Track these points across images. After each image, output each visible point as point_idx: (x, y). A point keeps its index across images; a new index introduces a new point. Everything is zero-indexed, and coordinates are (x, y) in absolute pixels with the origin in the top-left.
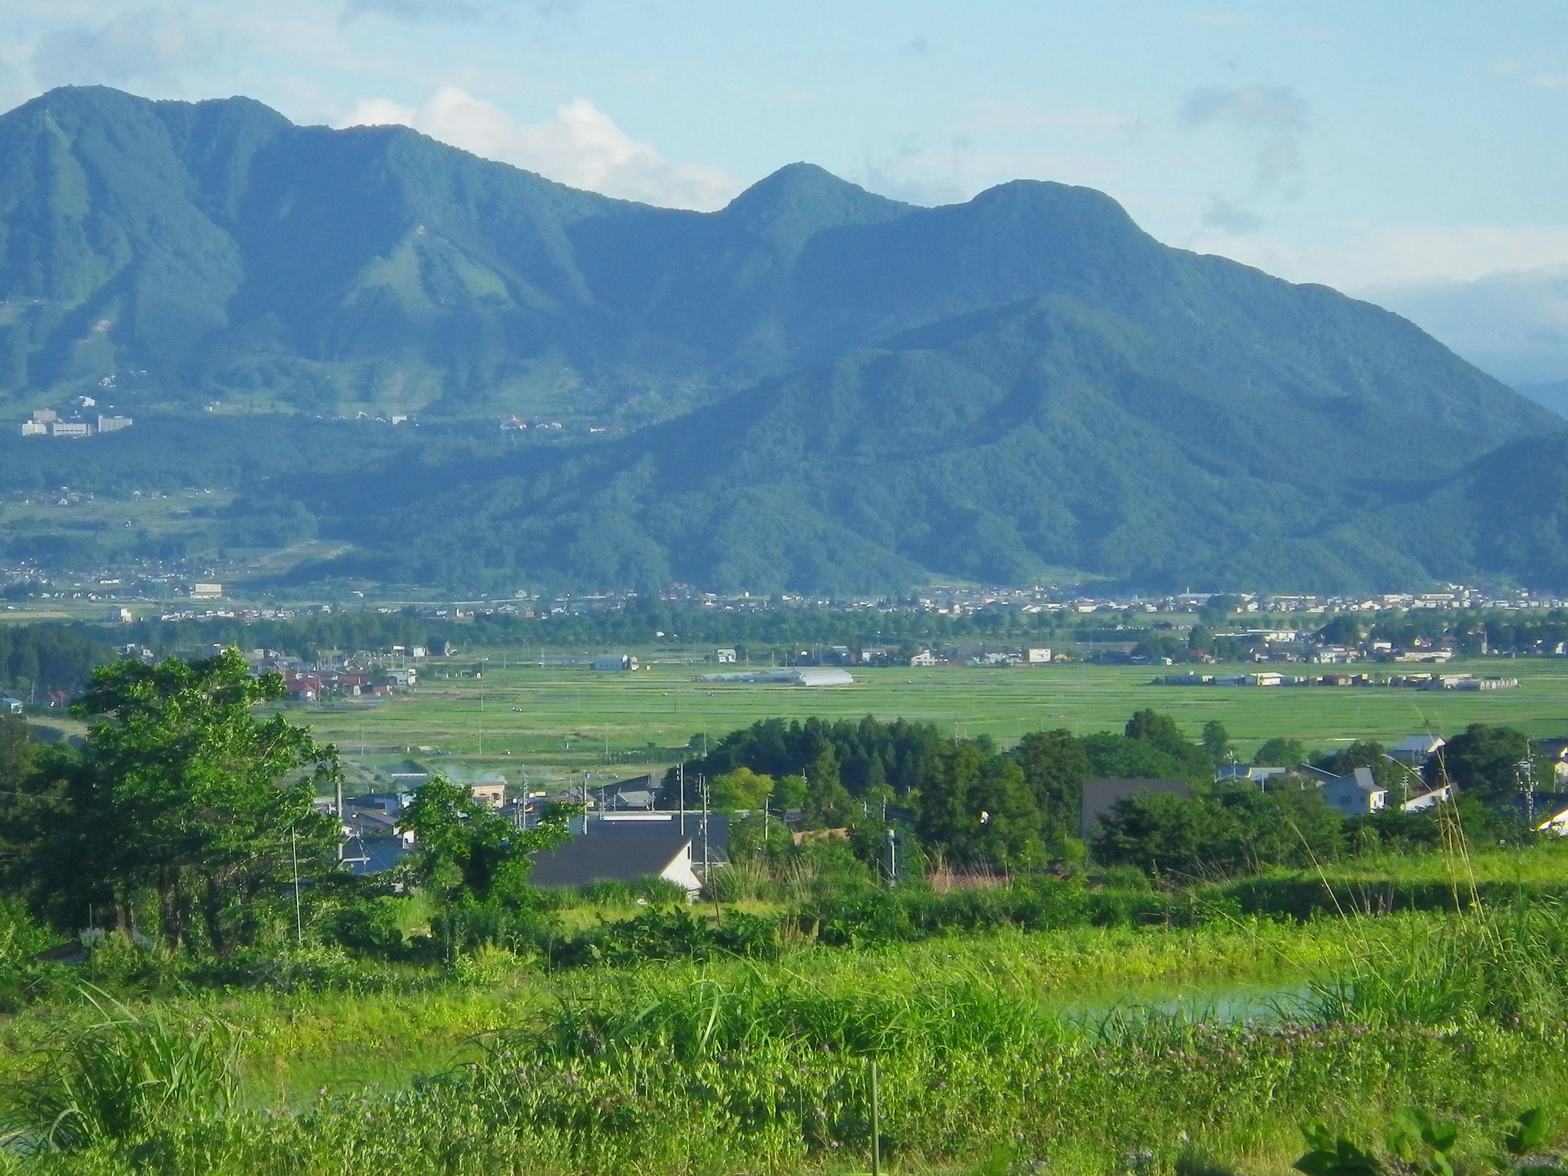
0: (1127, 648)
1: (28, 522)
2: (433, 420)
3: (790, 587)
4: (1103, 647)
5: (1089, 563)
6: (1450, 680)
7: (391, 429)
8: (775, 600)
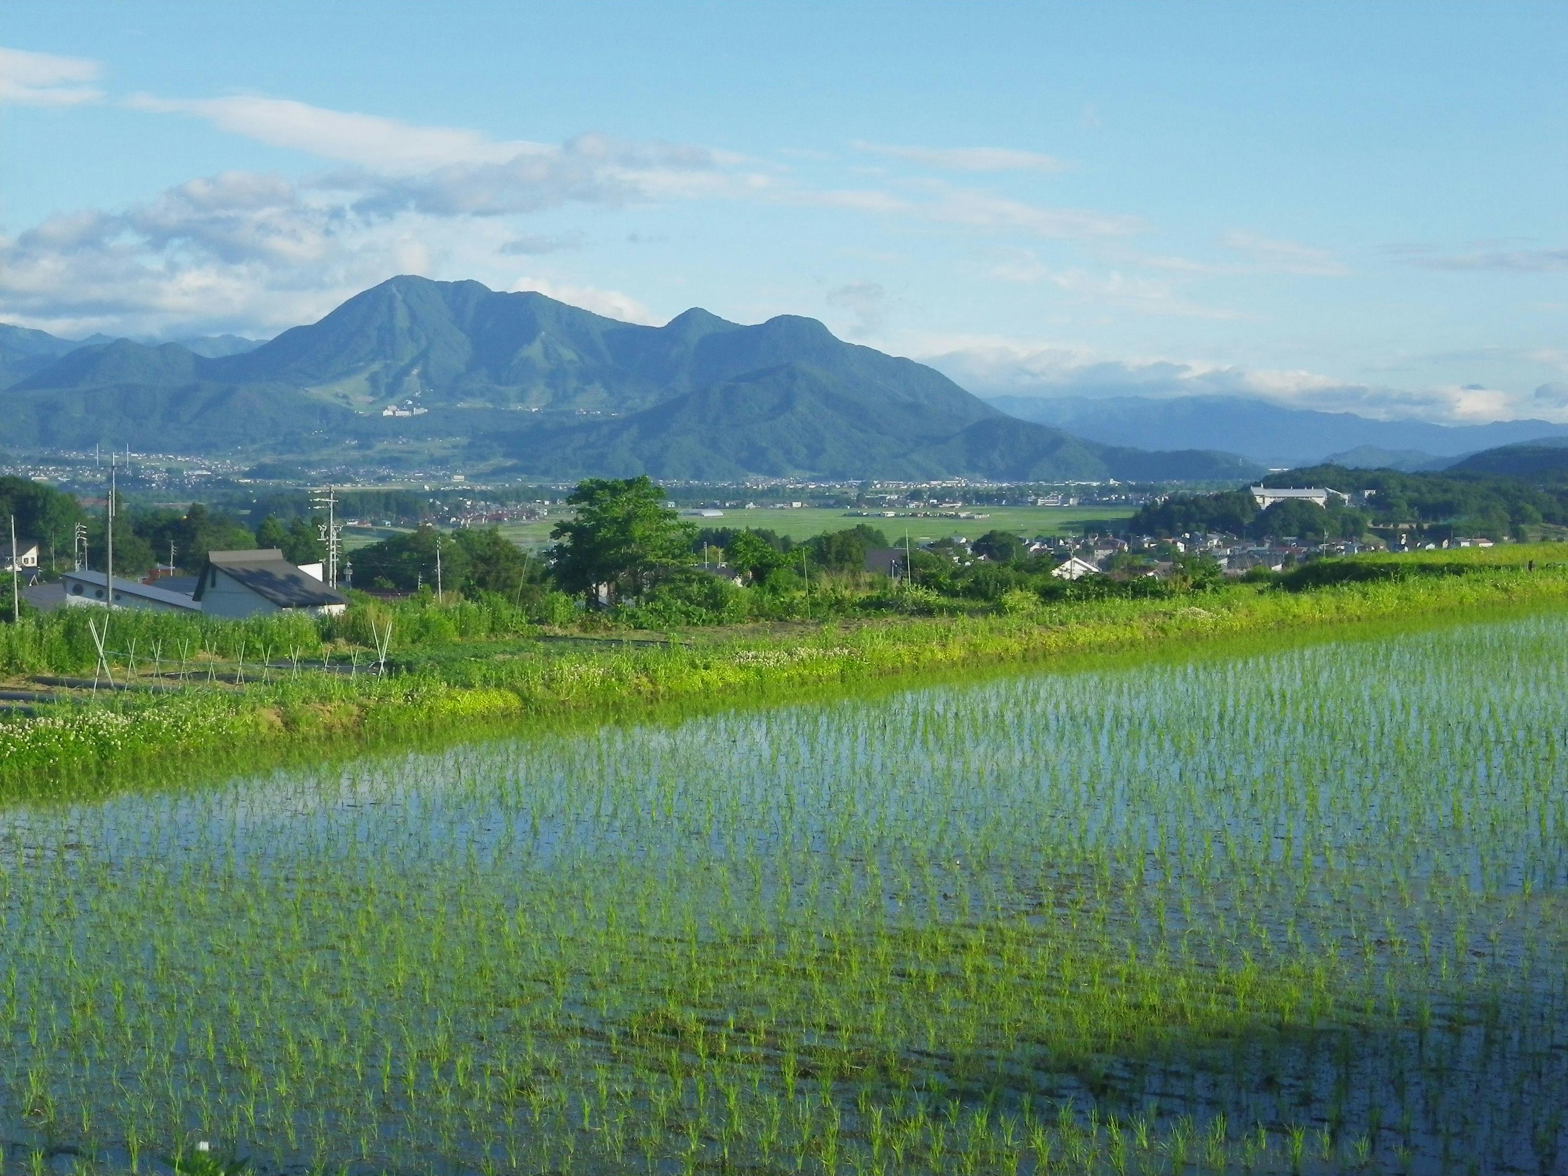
0: (832, 502)
1: (386, 450)
2: (548, 410)
3: (693, 478)
4: (822, 502)
5: (812, 469)
6: (963, 515)
7: (531, 413)
8: (687, 482)
